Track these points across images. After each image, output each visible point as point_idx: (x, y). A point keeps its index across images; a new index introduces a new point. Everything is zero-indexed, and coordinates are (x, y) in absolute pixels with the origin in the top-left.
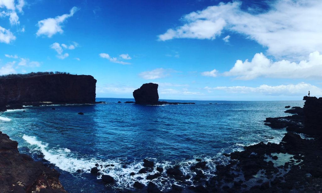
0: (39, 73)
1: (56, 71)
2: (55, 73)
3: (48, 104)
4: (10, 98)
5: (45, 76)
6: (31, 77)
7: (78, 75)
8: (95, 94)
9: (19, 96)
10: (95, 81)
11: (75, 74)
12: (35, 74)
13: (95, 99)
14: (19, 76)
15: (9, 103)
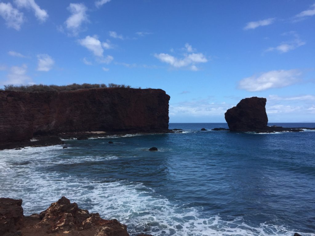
0: (86, 86)
1: (110, 83)
2: (108, 86)
3: (100, 135)
4: (37, 127)
5: (95, 90)
6: (73, 91)
7: (142, 88)
8: (168, 118)
9: (53, 123)
10: (168, 98)
11: (138, 88)
12: (79, 87)
13: (168, 125)
14: (54, 90)
15: (35, 135)
